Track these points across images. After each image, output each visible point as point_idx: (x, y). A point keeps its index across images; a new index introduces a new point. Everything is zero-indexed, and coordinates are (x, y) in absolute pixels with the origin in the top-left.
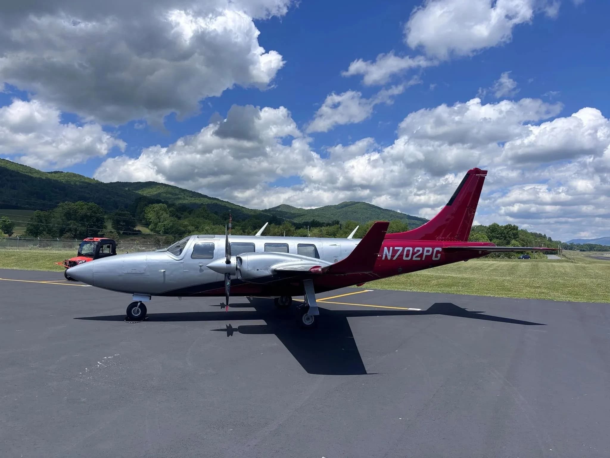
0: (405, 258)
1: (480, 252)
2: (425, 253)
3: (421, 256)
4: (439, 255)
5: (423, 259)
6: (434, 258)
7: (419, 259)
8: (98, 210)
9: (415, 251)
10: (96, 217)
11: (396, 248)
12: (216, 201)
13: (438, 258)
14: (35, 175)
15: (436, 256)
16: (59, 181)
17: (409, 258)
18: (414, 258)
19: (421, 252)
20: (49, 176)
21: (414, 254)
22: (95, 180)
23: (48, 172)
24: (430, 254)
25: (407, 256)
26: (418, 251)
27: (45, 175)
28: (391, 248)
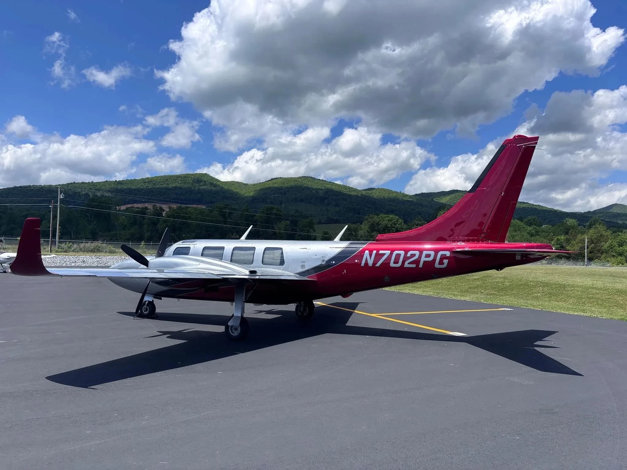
0: (392, 265)
1: (518, 258)
2: (423, 259)
3: (417, 262)
4: (446, 261)
5: (421, 265)
6: (437, 265)
7: (414, 266)
8: (397, 222)
9: (409, 255)
10: (395, 228)
11: (381, 252)
12: (524, 205)
13: (445, 266)
14: (353, 193)
15: (441, 262)
16: (372, 196)
17: (399, 264)
18: (406, 265)
19: (416, 257)
20: (364, 193)
21: (406, 258)
22: (401, 193)
23: (363, 190)
24: (431, 259)
25: (396, 262)
26: (413, 256)
27: (361, 192)
28: (375, 252)
